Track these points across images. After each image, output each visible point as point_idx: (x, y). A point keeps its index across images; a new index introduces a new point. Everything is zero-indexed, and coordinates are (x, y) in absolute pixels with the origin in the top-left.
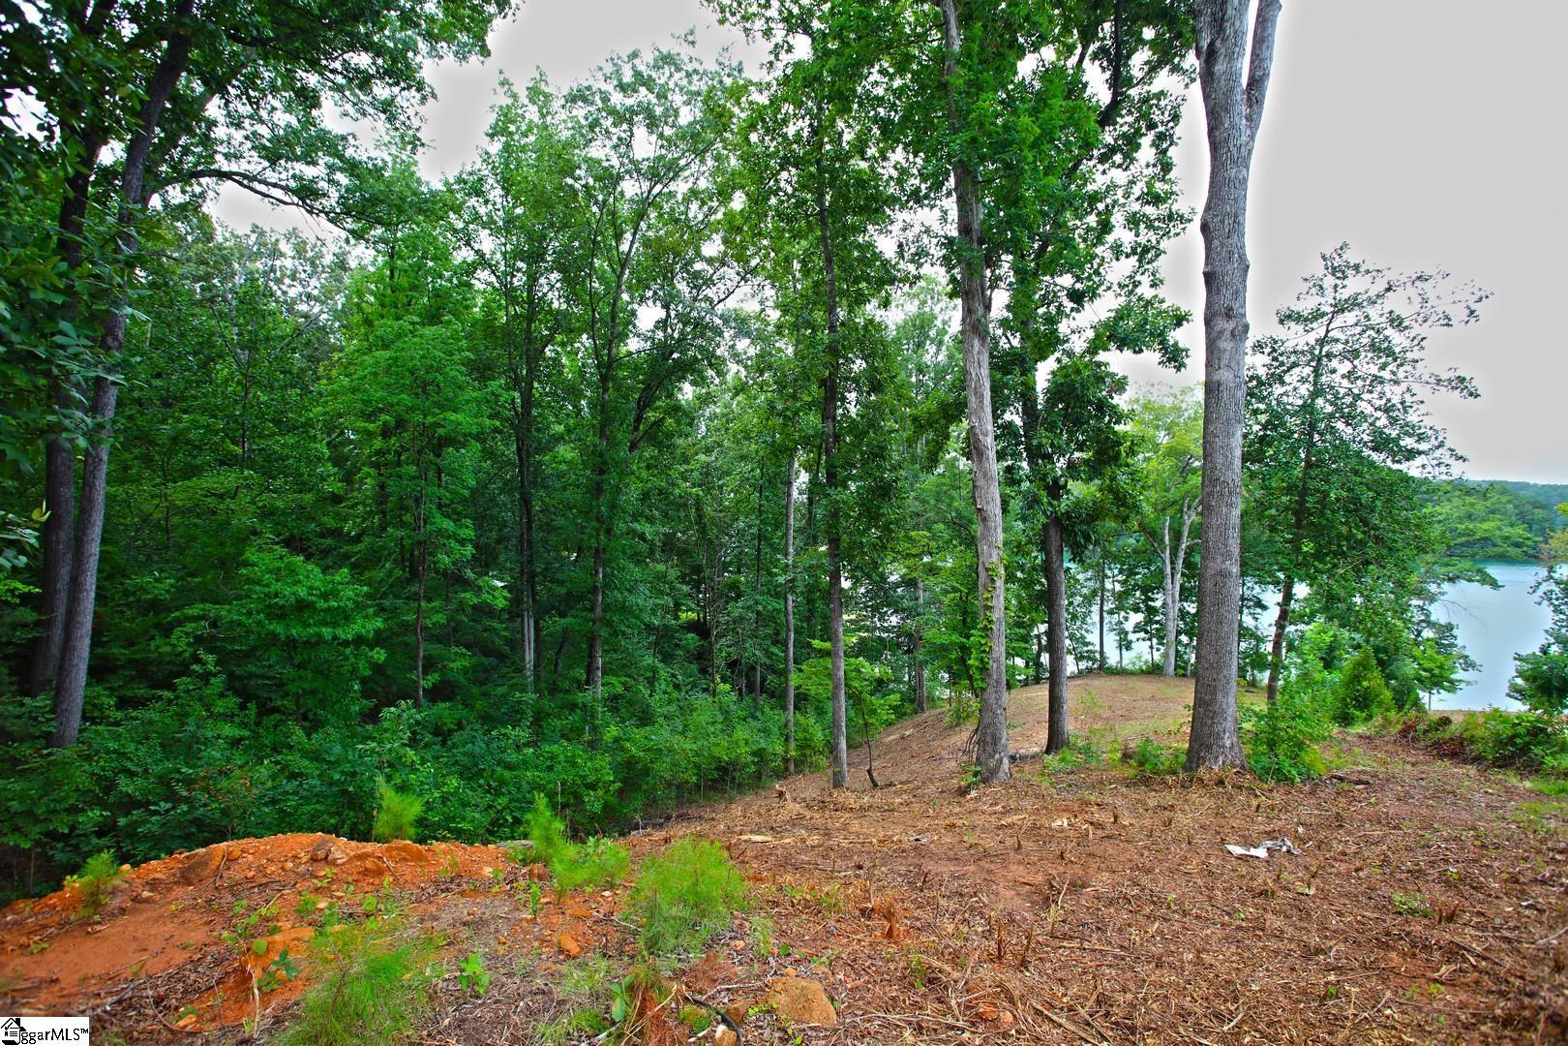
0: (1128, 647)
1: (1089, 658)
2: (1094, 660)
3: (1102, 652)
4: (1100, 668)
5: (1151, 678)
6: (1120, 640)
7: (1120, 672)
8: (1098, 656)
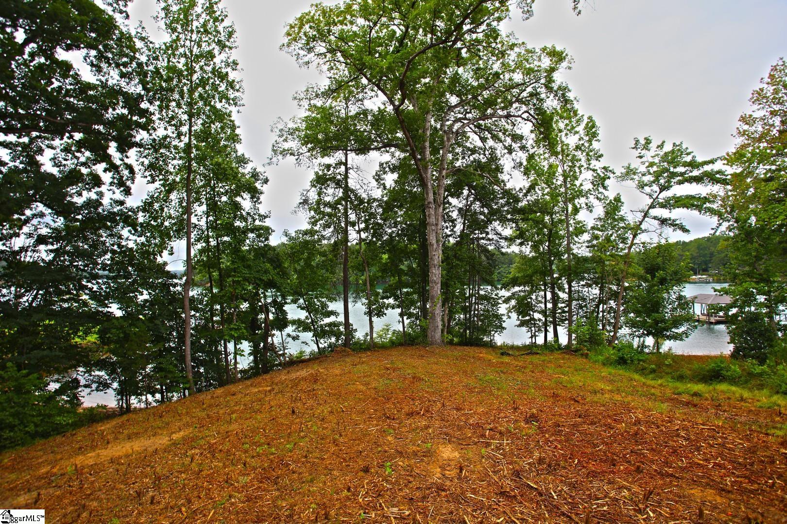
0: (380, 314)
1: (332, 333)
2: (338, 335)
3: (347, 324)
4: (346, 344)
5: (410, 351)
6: (369, 305)
7: (370, 347)
8: (342, 328)
